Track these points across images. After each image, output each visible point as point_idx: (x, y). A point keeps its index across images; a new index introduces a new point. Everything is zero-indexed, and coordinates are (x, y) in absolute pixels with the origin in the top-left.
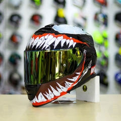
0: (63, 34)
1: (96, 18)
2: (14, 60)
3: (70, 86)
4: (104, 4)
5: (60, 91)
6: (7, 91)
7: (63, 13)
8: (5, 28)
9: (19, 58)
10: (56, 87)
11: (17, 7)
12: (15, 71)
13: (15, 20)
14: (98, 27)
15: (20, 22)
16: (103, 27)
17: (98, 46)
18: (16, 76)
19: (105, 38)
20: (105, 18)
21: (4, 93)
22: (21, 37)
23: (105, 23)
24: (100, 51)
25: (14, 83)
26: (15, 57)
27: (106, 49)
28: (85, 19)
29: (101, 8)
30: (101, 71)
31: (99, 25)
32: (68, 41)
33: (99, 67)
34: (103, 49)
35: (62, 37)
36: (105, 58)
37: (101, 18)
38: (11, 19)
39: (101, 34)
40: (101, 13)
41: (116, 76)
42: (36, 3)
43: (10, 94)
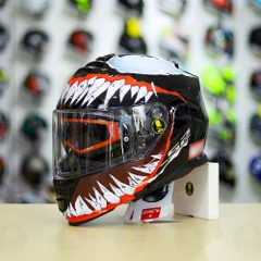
0: (126, 74)
1: (209, 39)
2: (32, 129)
3: (139, 182)
4: (226, 8)
5: (119, 193)
6: (18, 196)
7: (138, 28)
8: (13, 61)
9: (44, 124)
10: (108, 184)
11: (39, 16)
12: (35, 153)
13: (34, 43)
14: (214, 57)
15: (45, 48)
16: (223, 59)
17: (214, 99)
18: (36, 165)
19: (229, 83)
20: (229, 38)
21: (10, 200)
22: (47, 80)
23: (229, 50)
24: (218, 111)
25: (32, 178)
26: (35, 123)
27: (231, 105)
28: (185, 41)
29: (220, 17)
30: (219, 153)
31: (216, 53)
32: (134, 90)
33: (216, 144)
34: (224, 105)
35: (123, 81)
36: (229, 125)
37: (219, 38)
38: (26, 41)
39: (221, 73)
40: (219, 28)
41: (253, 163)
42: (80, 7)
43: (24, 202)
